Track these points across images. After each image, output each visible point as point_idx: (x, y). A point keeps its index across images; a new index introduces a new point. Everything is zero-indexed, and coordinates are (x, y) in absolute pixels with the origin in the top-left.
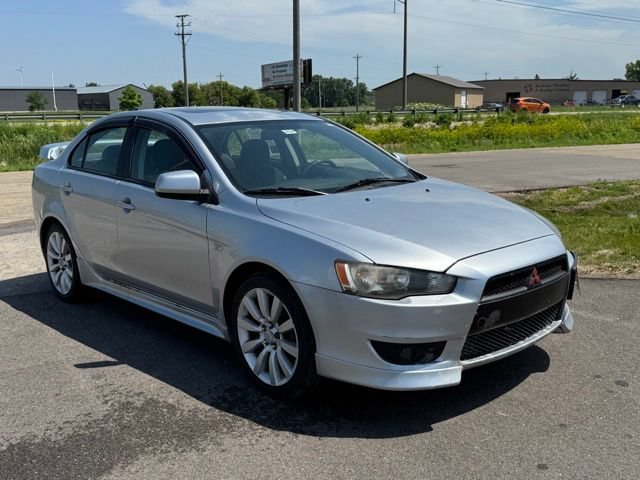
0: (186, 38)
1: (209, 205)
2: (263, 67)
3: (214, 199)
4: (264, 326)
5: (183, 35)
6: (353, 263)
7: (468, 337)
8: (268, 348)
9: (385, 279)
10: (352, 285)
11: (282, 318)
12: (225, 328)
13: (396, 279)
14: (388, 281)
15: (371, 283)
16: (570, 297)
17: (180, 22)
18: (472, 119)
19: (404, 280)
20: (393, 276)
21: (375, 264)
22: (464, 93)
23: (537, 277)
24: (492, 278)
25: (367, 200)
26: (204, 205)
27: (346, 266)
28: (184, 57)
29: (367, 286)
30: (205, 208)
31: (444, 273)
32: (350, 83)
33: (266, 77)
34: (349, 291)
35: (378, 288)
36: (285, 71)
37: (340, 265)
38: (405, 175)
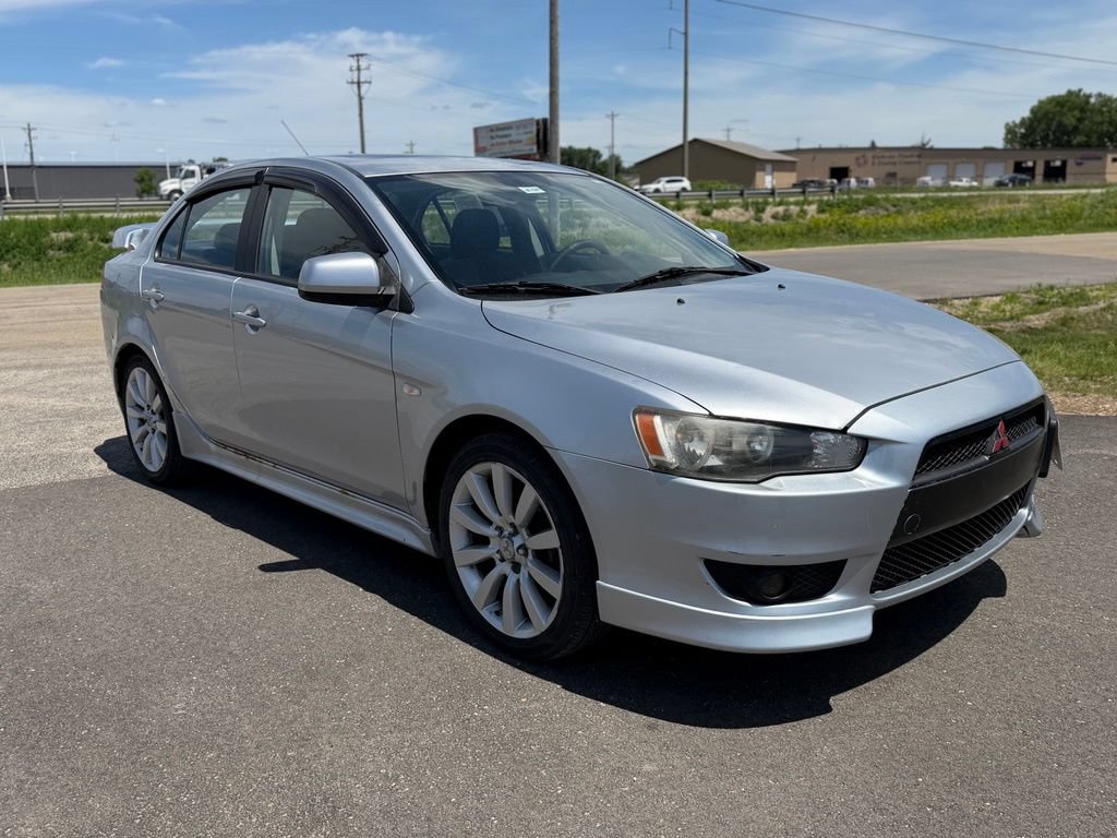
0: (364, 88)
1: (395, 315)
2: (476, 131)
3: (406, 305)
4: (500, 529)
5: (359, 83)
6: (670, 414)
7: (886, 551)
8: (502, 568)
9: (730, 444)
10: (670, 458)
11: (536, 524)
12: (427, 532)
13: (749, 443)
14: (735, 447)
15: (700, 451)
16: (1044, 474)
17: (355, 64)
18: (796, 203)
19: (763, 446)
20: (745, 439)
21: (711, 416)
22: (769, 167)
23: (1004, 438)
24: (932, 440)
25: (680, 301)
26: (386, 313)
27: (657, 420)
28: (361, 115)
29: (693, 457)
30: (387, 320)
31: (844, 431)
32: (597, 154)
33: (481, 145)
34: (662, 468)
35: (714, 461)
36: (510, 135)
37: (647, 418)
38: (733, 264)
